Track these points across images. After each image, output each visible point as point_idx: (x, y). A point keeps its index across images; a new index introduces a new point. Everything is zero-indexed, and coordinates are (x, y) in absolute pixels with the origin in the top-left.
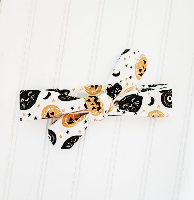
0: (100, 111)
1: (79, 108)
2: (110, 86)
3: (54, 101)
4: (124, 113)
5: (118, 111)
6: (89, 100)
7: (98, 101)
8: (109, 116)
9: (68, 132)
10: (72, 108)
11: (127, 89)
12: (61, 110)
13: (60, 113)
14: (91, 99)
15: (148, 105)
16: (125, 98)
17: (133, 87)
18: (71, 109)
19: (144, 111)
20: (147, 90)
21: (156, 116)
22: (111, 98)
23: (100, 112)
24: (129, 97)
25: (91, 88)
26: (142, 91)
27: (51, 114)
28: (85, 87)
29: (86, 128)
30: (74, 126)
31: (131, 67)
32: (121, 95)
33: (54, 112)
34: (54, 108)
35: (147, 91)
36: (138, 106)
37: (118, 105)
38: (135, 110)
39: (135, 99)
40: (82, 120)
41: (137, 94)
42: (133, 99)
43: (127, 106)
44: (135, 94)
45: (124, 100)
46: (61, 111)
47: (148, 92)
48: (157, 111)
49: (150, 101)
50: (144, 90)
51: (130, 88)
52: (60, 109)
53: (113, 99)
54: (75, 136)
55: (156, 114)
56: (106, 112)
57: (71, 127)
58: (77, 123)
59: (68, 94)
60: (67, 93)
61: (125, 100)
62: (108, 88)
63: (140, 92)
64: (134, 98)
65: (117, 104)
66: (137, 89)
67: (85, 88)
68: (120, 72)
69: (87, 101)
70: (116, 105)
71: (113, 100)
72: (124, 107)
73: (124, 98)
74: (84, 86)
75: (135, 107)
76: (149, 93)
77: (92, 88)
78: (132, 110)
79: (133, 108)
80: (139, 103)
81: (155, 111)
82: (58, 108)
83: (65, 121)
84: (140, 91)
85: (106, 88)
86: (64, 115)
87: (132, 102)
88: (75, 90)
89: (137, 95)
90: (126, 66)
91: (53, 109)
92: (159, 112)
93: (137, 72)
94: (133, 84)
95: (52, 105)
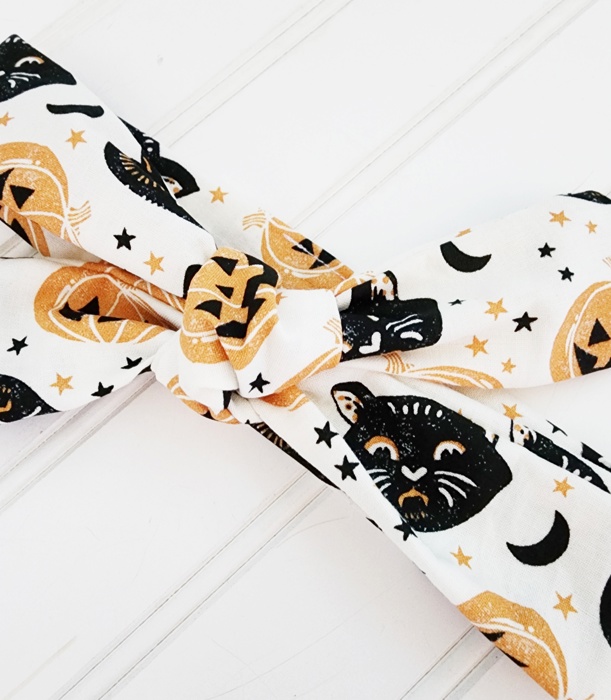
0: (230, 344)
1: (155, 263)
2: (382, 285)
3: (76, 138)
4: (347, 469)
5: (325, 435)
6: (227, 265)
7: (263, 291)
8: (264, 429)
9: (18, 345)
10: (124, 240)
11: (462, 371)
12: (71, 205)
13: (52, 218)
14: (242, 266)
15: (510, 547)
16: (416, 406)
17: (497, 385)
18: (116, 242)
19: (463, 559)
20: (565, 459)
21: (509, 647)
22: (345, 338)
23: (225, 357)
24: (439, 414)
25: (295, 248)
26: (529, 444)
27: (13, 188)
28: (274, 223)
29: (103, 391)
30: (65, 335)
31: (567, 274)
32: (406, 374)
33: (31, 192)
34: (50, 174)
35: (560, 463)
36: (451, 503)
37: (351, 415)
38: (416, 511)
39: (461, 450)
40: (121, 340)
41: (497, 437)
42: (450, 446)
43: (394, 456)
44: (481, 431)
45: (399, 408)
46: (67, 211)
47: (560, 473)
48: (543, 623)
49: (536, 532)
50: (543, 447)
51: (479, 376)
52: (67, 200)
53: (347, 349)
54: (22, 384)
55: (519, 637)
56: (259, 383)
57: (52, 329)
58: (92, 336)
59: (179, 195)
60: (180, 188)
61: (405, 409)
62: (370, 282)
63: (512, 439)
64: (462, 442)
65: (349, 407)
66: (511, 413)
67: (272, 228)
68: (488, 258)
69: (219, 260)
70: (342, 404)
71: (346, 357)
72: (372, 448)
73: (410, 400)
74: (274, 219)
75: (426, 499)
76: (563, 488)
77: (301, 250)
78: (401, 500)
79: (413, 493)
80: (464, 494)
81: (526, 616)
82: (65, 184)
83: (61, 289)
84: (519, 438)
85: (359, 283)
86: (80, 264)
87: (437, 456)
88: (218, 201)
89: (490, 437)
90: (546, 251)
91: (41, 173)
92: (550, 639)
93: (574, 327)
94: (508, 366)
95: (52, 156)
